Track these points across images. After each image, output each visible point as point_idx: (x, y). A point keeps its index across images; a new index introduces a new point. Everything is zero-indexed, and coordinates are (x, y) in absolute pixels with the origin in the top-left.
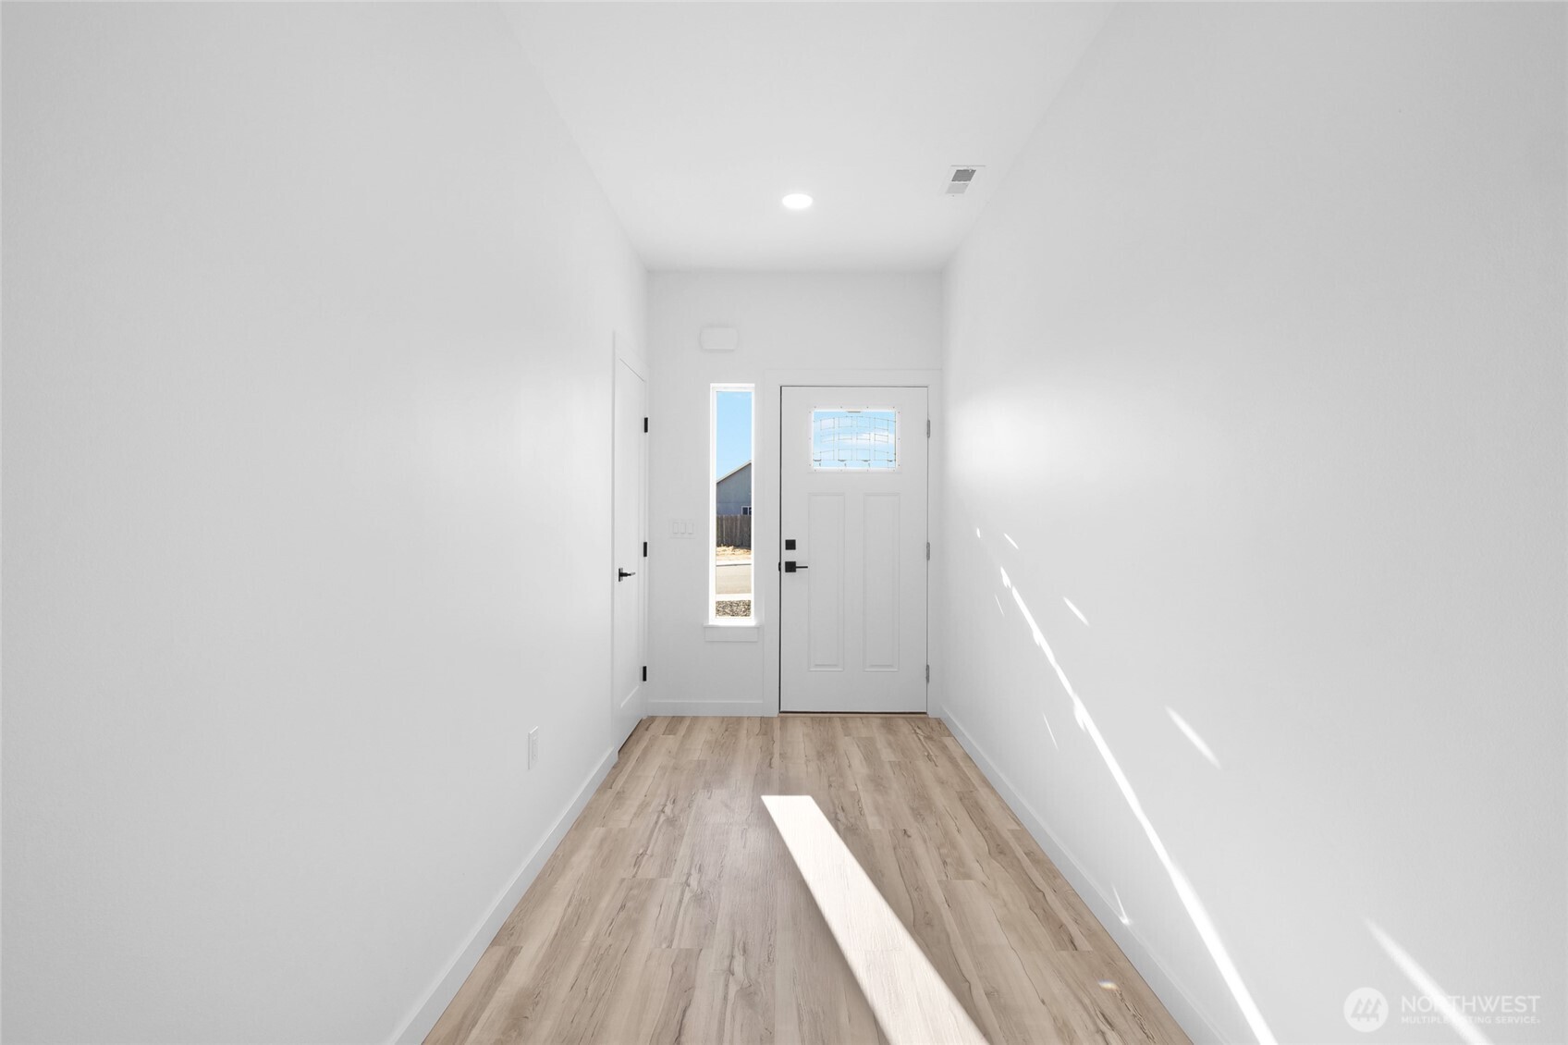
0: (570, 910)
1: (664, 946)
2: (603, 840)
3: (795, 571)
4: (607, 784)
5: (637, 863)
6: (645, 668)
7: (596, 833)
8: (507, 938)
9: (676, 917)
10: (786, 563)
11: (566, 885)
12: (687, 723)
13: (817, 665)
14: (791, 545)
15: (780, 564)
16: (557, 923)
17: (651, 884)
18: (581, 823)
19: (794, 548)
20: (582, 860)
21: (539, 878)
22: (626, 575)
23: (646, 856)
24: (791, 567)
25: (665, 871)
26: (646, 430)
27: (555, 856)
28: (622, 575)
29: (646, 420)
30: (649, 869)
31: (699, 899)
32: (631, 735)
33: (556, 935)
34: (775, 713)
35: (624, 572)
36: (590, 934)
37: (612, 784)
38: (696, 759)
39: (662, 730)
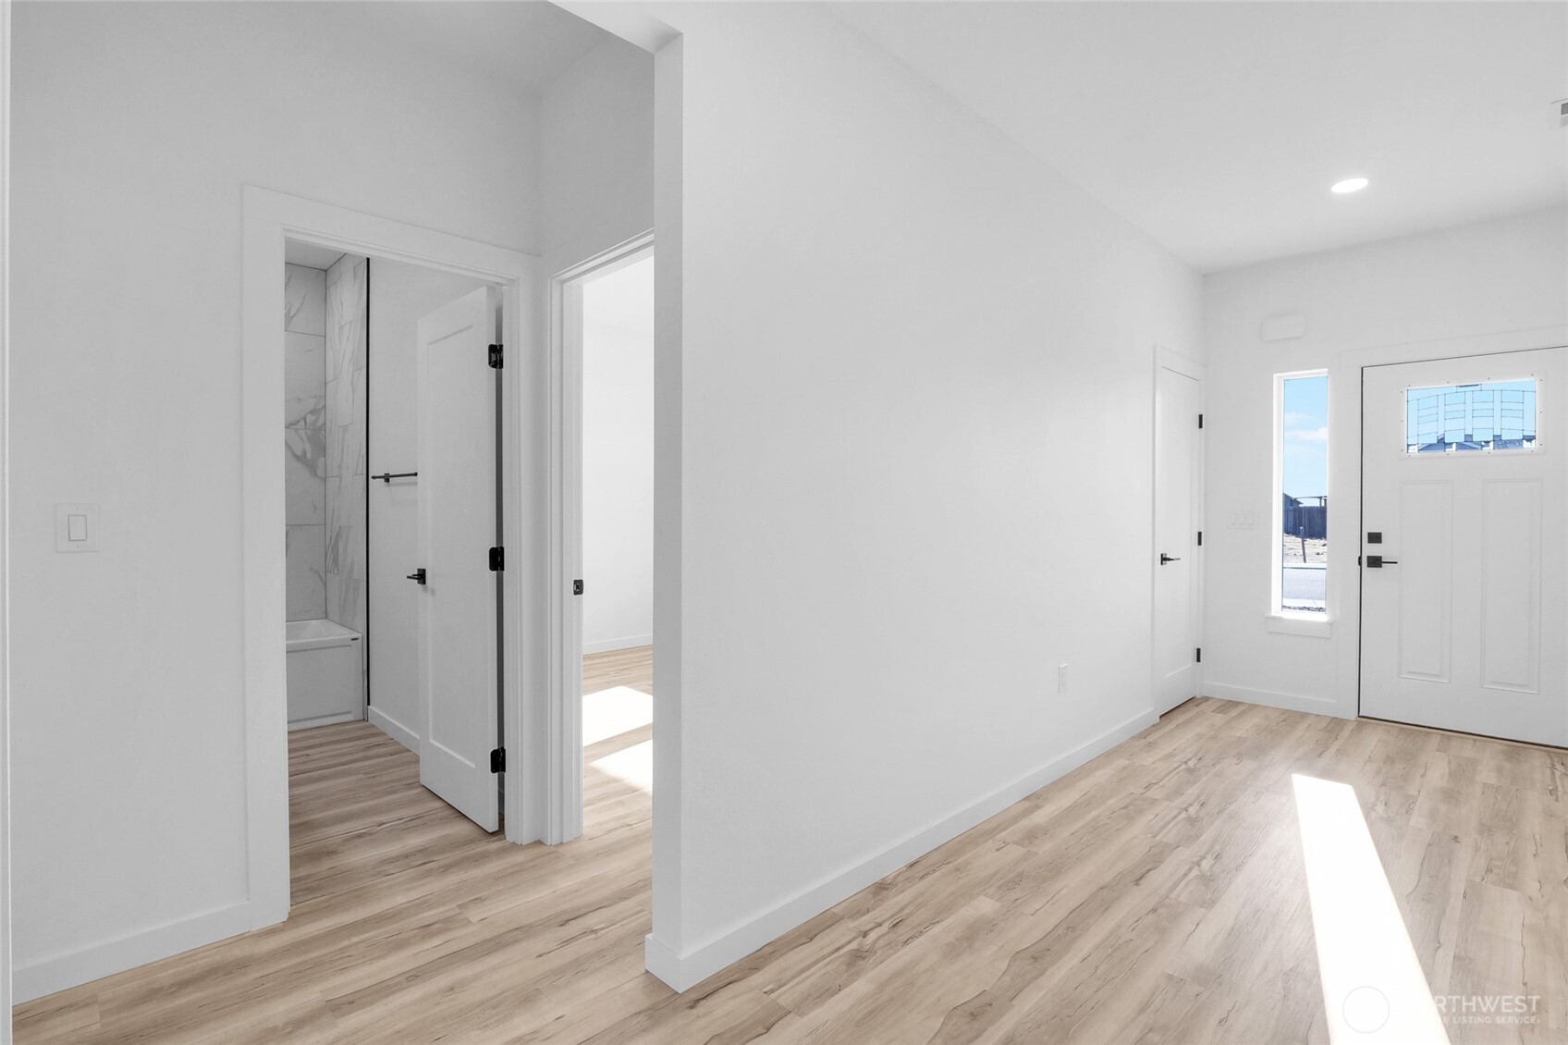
0: (1083, 798)
1: (1149, 836)
2: (1125, 768)
3: (1381, 566)
4: (1144, 735)
5: (1148, 787)
6: (1199, 650)
7: (1122, 762)
8: (1035, 800)
9: (1168, 823)
10: (1368, 557)
11: (1085, 785)
12: (1241, 708)
13: (1410, 672)
14: (1375, 538)
15: (1360, 558)
16: (1072, 802)
17: (1154, 802)
18: (1109, 755)
19: (1380, 542)
20: (1103, 775)
21: (1067, 776)
22: (1169, 559)
23: (1157, 786)
24: (1375, 562)
25: (1169, 797)
26: (1201, 426)
27: (1082, 767)
28: (1164, 559)
29: (1201, 417)
30: (1155, 793)
31: (1192, 821)
32: (1178, 707)
33: (1069, 807)
34: (1353, 715)
35: (1168, 557)
36: (1094, 814)
37: (1145, 737)
38: (1238, 735)
39: (1212, 709)
